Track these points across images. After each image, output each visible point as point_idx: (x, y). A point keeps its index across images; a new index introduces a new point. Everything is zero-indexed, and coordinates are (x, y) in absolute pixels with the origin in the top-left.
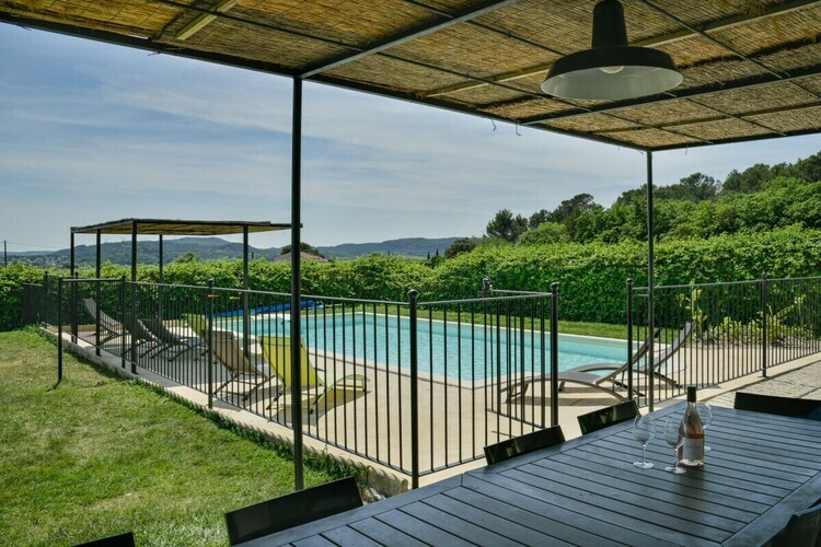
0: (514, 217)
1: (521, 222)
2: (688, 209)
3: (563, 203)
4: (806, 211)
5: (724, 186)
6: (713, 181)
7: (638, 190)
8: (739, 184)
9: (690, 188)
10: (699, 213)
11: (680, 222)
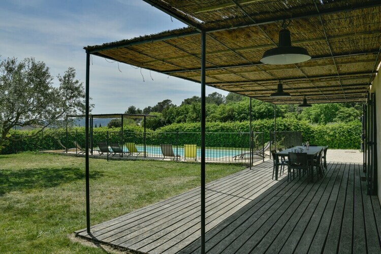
0: (136, 109)
1: (139, 111)
2: (215, 107)
3: (158, 103)
4: (260, 109)
5: (226, 98)
6: (221, 96)
7: (191, 99)
8: (232, 97)
9: (213, 98)
10: (219, 109)
11: (212, 113)
